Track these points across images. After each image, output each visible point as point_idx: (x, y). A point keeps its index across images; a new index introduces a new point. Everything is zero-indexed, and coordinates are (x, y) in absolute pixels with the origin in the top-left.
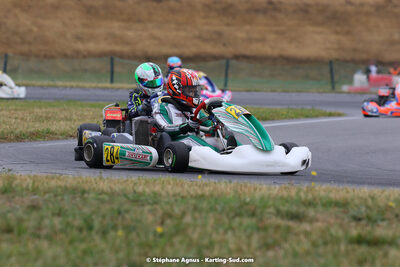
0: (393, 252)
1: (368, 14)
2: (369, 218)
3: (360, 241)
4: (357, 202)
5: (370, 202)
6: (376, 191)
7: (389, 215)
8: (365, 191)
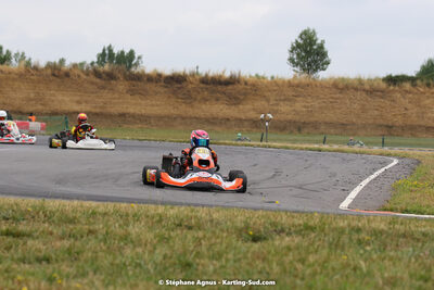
0: (30, 242)
1: (14, 80)
2: (14, 218)
3: (8, 233)
4: (6, 207)
5: (15, 208)
6: (19, 199)
7: (27, 216)
8: (12, 199)
